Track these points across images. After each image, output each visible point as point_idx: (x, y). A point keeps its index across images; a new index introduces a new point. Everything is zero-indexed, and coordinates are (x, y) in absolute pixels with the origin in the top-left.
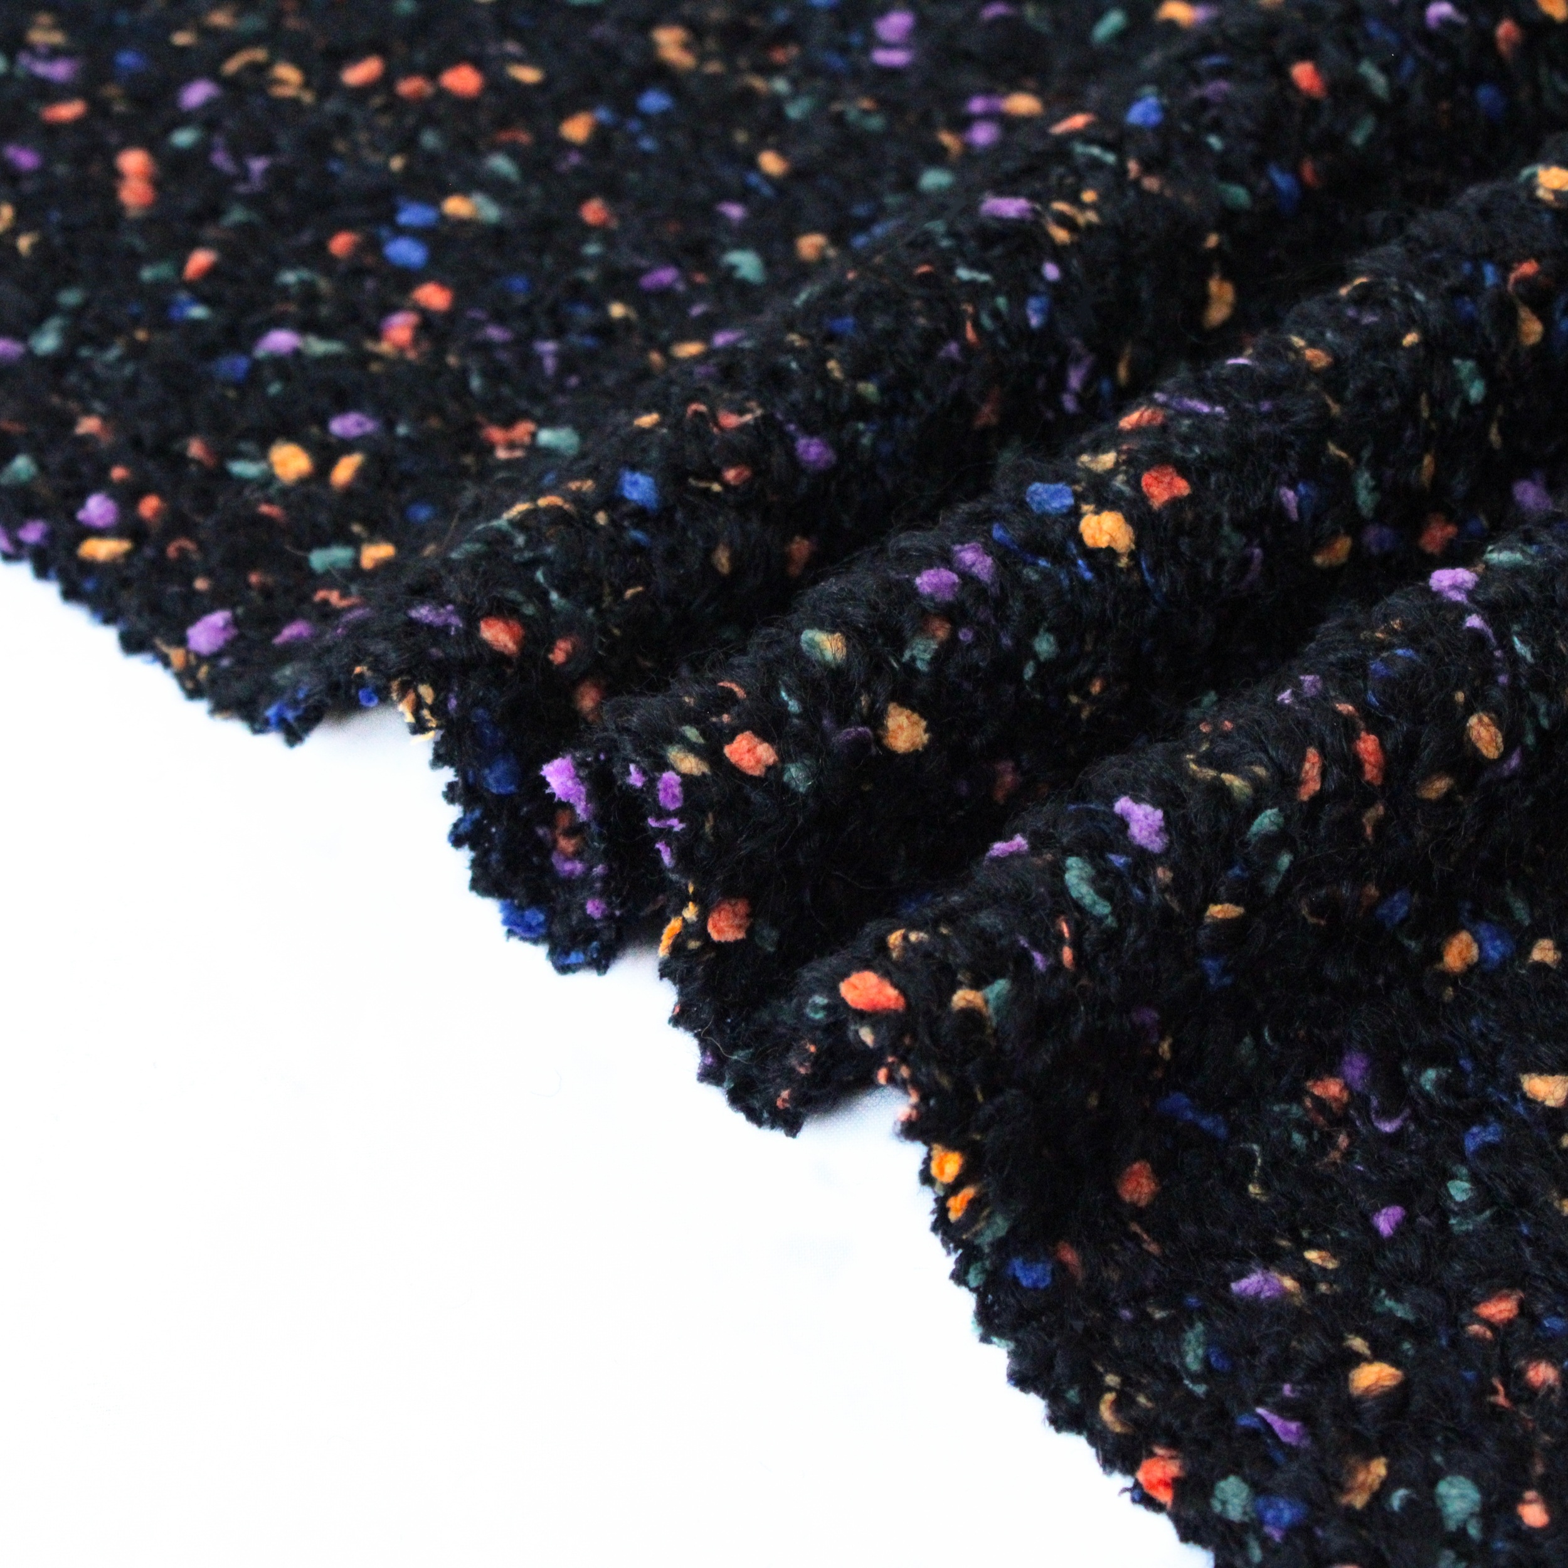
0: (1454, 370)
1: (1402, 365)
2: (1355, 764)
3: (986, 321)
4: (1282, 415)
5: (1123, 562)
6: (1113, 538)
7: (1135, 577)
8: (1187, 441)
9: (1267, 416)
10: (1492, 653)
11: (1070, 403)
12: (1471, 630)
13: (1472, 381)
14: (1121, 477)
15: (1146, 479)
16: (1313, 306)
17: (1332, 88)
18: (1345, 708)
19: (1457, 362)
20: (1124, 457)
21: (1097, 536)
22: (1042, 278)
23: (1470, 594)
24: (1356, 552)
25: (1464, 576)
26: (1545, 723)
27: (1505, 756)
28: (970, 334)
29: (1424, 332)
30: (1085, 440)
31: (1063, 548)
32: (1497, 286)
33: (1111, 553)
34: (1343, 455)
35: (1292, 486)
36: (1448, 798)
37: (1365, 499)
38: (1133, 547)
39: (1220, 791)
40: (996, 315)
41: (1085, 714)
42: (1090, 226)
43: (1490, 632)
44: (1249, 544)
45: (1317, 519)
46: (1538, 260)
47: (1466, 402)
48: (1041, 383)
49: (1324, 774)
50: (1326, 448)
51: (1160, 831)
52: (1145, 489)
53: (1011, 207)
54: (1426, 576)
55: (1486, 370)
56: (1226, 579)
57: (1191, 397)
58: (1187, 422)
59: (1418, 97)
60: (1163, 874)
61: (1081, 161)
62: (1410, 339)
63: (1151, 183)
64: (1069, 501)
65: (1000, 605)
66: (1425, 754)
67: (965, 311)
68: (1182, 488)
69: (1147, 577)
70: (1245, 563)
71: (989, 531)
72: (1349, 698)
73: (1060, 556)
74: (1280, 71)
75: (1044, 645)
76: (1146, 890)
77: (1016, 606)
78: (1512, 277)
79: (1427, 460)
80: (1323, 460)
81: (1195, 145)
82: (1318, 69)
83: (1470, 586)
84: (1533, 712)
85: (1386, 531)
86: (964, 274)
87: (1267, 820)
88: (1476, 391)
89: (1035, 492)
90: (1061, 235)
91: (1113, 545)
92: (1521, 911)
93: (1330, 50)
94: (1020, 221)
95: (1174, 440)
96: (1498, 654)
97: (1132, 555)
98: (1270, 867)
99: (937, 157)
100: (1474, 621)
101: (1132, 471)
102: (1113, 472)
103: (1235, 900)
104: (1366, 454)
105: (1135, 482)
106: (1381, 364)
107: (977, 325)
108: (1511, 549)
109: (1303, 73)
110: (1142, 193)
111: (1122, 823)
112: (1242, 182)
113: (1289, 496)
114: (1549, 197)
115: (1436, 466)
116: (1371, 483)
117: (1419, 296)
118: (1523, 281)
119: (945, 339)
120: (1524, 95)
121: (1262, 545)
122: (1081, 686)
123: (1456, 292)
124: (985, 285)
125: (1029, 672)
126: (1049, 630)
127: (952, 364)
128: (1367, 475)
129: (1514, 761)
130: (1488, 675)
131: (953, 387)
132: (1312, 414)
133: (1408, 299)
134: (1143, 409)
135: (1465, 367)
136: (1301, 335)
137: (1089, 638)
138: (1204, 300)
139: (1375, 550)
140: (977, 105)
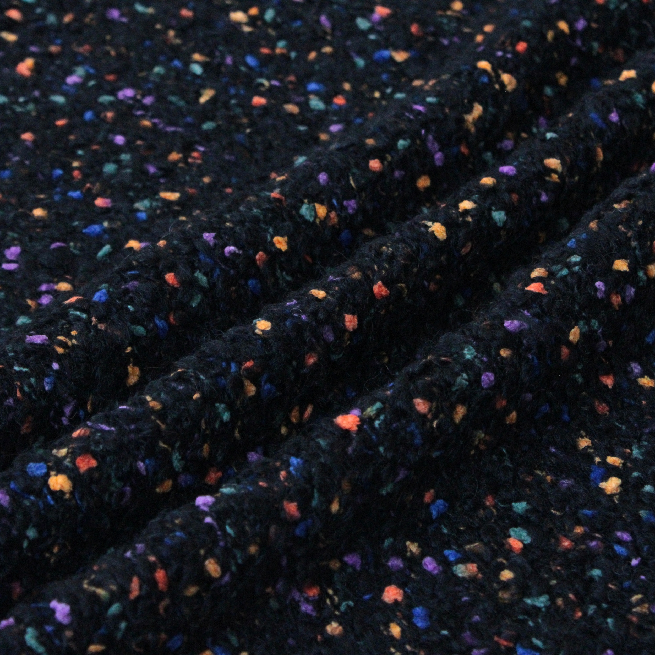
0: (216, 408)
1: (192, 407)
2: (154, 583)
3: (26, 388)
4: (138, 430)
5: (67, 496)
6: (62, 486)
7: (73, 502)
8: (97, 443)
9: (131, 431)
10: (216, 533)
11: (65, 421)
12: (208, 524)
13: (224, 413)
14: (68, 459)
15: (78, 460)
16: (157, 383)
17: (182, 283)
18: (152, 558)
19: (217, 405)
20: (70, 451)
21: (55, 486)
22: (51, 369)
23: (210, 507)
24: (175, 486)
25: (209, 499)
26: (240, 561)
27: (222, 576)
28: (19, 395)
29: (203, 393)
30: (57, 442)
31: (41, 491)
32: (237, 372)
33: (62, 492)
34: (166, 446)
35: (143, 461)
36: (198, 595)
37: (177, 463)
38: (71, 489)
39: (95, 596)
40: (30, 386)
41: (52, 561)
42: (73, 345)
43: (215, 524)
44: (125, 485)
45: (155, 473)
46: (254, 360)
47: (222, 421)
48: (52, 413)
49: (141, 587)
50: (158, 444)
51: (68, 615)
52: (77, 464)
53: (39, 339)
54: (194, 499)
55: (230, 407)
56: (113, 501)
57: (102, 423)
58: (99, 434)
59: (220, 285)
60: (69, 634)
61: (71, 318)
62: (196, 396)
63: (101, 327)
64: (44, 471)
65: (11, 517)
66: (185, 577)
67: (17, 384)
68: (94, 463)
69: (79, 502)
70: (122, 494)
71: (9, 485)
72: (154, 554)
73: (39, 494)
74: (160, 277)
75: (31, 533)
76: (61, 640)
77: (19, 517)
78: (243, 367)
79: (206, 447)
80: (157, 450)
81: (122, 309)
82: (176, 276)
83: (210, 503)
84: (235, 557)
85: (189, 477)
86: (17, 368)
87: (115, 609)
88: (226, 416)
89: (30, 467)
90: (60, 350)
91: (62, 489)
92: (234, 640)
93: (181, 267)
94: (42, 345)
95: (92, 443)
96: (219, 533)
97: (72, 493)
98: (117, 628)
99: (25, 311)
100: (208, 520)
101: (73, 456)
102: (65, 457)
103: (100, 642)
104: (177, 445)
105: (73, 462)
106: (183, 407)
107: (22, 390)
108: (231, 487)
109: (170, 277)
110: (98, 331)
111: (53, 611)
112: (142, 325)
113: (141, 465)
114: (260, 333)
115: (210, 448)
116: (180, 458)
117: (202, 377)
118: (247, 369)
119: (7, 398)
120: (270, 282)
121: (131, 486)
122: (49, 549)
123: (218, 375)
124: (26, 372)
125: (25, 544)
126: (34, 526)
127: (10, 408)
128: (177, 454)
129: (227, 578)
130: (215, 542)
131: (10, 417)
132: (150, 430)
133: (198, 379)
134: (82, 428)
135: (221, 407)
136: (151, 396)
137: (53, 529)
138: (127, 375)
139: (183, 484)
140: (44, 287)
